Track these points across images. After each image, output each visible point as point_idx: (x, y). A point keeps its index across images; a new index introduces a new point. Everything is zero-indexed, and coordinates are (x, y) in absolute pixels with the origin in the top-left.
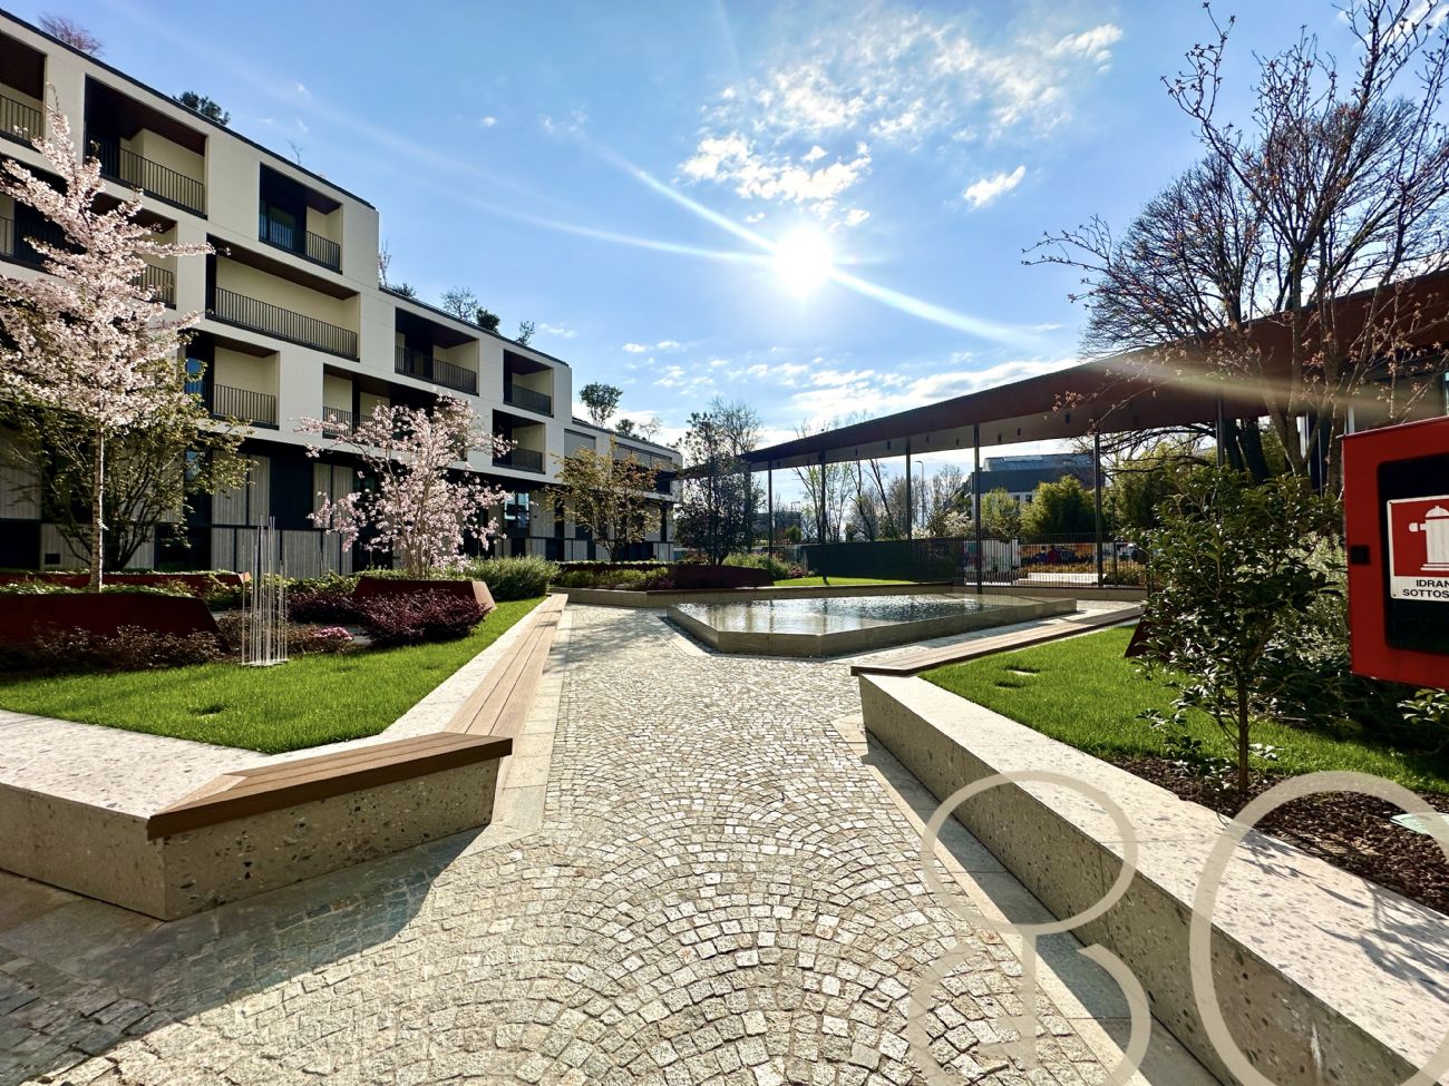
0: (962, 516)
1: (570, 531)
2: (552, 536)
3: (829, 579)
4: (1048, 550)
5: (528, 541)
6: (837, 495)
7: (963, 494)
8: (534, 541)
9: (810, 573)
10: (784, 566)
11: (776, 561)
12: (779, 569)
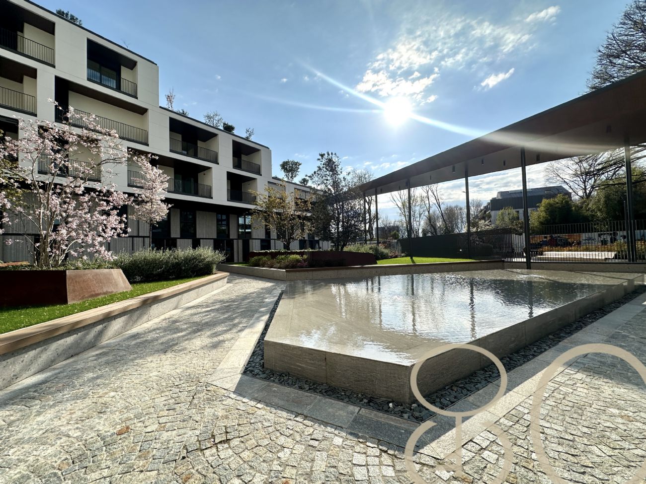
0: (487, 222)
1: (274, 235)
2: (264, 238)
3: (414, 258)
4: (548, 238)
5: (251, 241)
6: (417, 215)
7: (485, 212)
8: (254, 241)
9: (403, 255)
10: (386, 251)
11: (381, 248)
12: (383, 252)
